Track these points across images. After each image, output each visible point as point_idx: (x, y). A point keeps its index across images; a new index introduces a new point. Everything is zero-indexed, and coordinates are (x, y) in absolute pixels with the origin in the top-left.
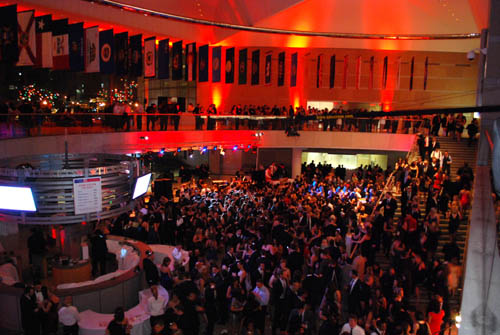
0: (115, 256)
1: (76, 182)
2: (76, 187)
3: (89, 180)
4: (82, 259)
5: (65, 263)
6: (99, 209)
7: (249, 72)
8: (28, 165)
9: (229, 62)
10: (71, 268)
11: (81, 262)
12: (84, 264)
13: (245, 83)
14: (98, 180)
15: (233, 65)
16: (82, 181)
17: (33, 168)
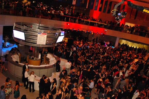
0: (49, 59)
1: (39, 33)
2: (39, 35)
3: (43, 34)
4: (38, 58)
5: (33, 58)
6: (45, 44)
7: (107, 9)
8: (26, 25)
9: (101, 4)
10: (35, 60)
11: (38, 59)
12: (38, 60)
13: (105, 12)
14: (46, 34)
15: (102, 5)
16: (41, 34)
17: (27, 27)
